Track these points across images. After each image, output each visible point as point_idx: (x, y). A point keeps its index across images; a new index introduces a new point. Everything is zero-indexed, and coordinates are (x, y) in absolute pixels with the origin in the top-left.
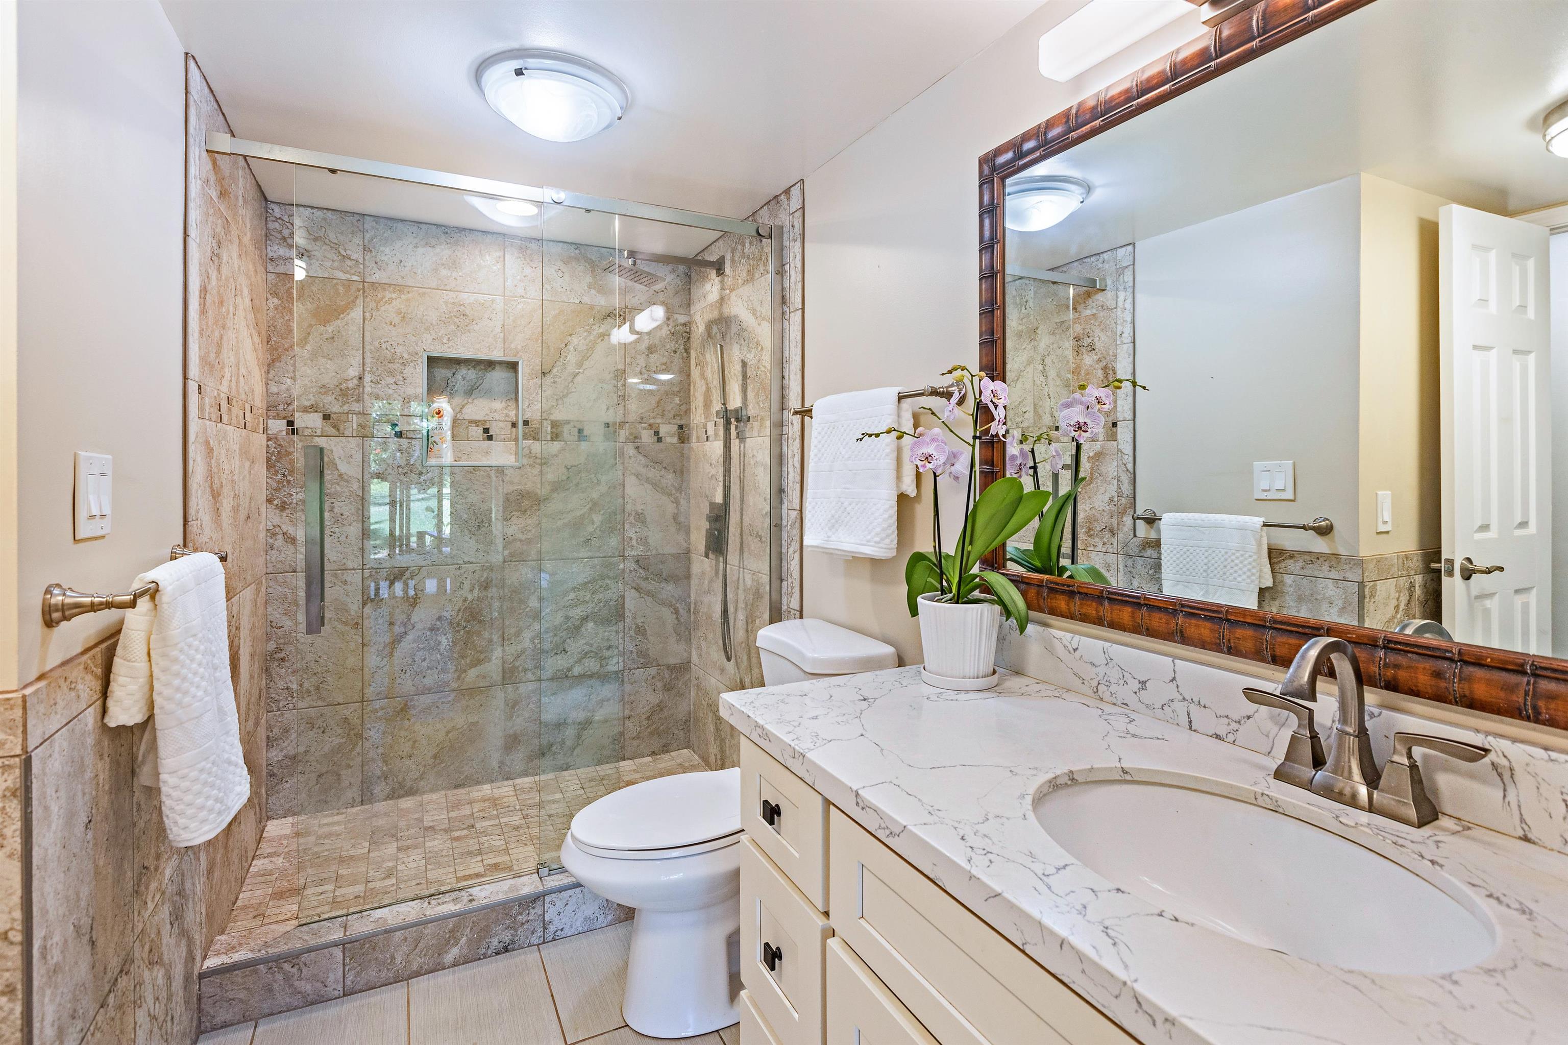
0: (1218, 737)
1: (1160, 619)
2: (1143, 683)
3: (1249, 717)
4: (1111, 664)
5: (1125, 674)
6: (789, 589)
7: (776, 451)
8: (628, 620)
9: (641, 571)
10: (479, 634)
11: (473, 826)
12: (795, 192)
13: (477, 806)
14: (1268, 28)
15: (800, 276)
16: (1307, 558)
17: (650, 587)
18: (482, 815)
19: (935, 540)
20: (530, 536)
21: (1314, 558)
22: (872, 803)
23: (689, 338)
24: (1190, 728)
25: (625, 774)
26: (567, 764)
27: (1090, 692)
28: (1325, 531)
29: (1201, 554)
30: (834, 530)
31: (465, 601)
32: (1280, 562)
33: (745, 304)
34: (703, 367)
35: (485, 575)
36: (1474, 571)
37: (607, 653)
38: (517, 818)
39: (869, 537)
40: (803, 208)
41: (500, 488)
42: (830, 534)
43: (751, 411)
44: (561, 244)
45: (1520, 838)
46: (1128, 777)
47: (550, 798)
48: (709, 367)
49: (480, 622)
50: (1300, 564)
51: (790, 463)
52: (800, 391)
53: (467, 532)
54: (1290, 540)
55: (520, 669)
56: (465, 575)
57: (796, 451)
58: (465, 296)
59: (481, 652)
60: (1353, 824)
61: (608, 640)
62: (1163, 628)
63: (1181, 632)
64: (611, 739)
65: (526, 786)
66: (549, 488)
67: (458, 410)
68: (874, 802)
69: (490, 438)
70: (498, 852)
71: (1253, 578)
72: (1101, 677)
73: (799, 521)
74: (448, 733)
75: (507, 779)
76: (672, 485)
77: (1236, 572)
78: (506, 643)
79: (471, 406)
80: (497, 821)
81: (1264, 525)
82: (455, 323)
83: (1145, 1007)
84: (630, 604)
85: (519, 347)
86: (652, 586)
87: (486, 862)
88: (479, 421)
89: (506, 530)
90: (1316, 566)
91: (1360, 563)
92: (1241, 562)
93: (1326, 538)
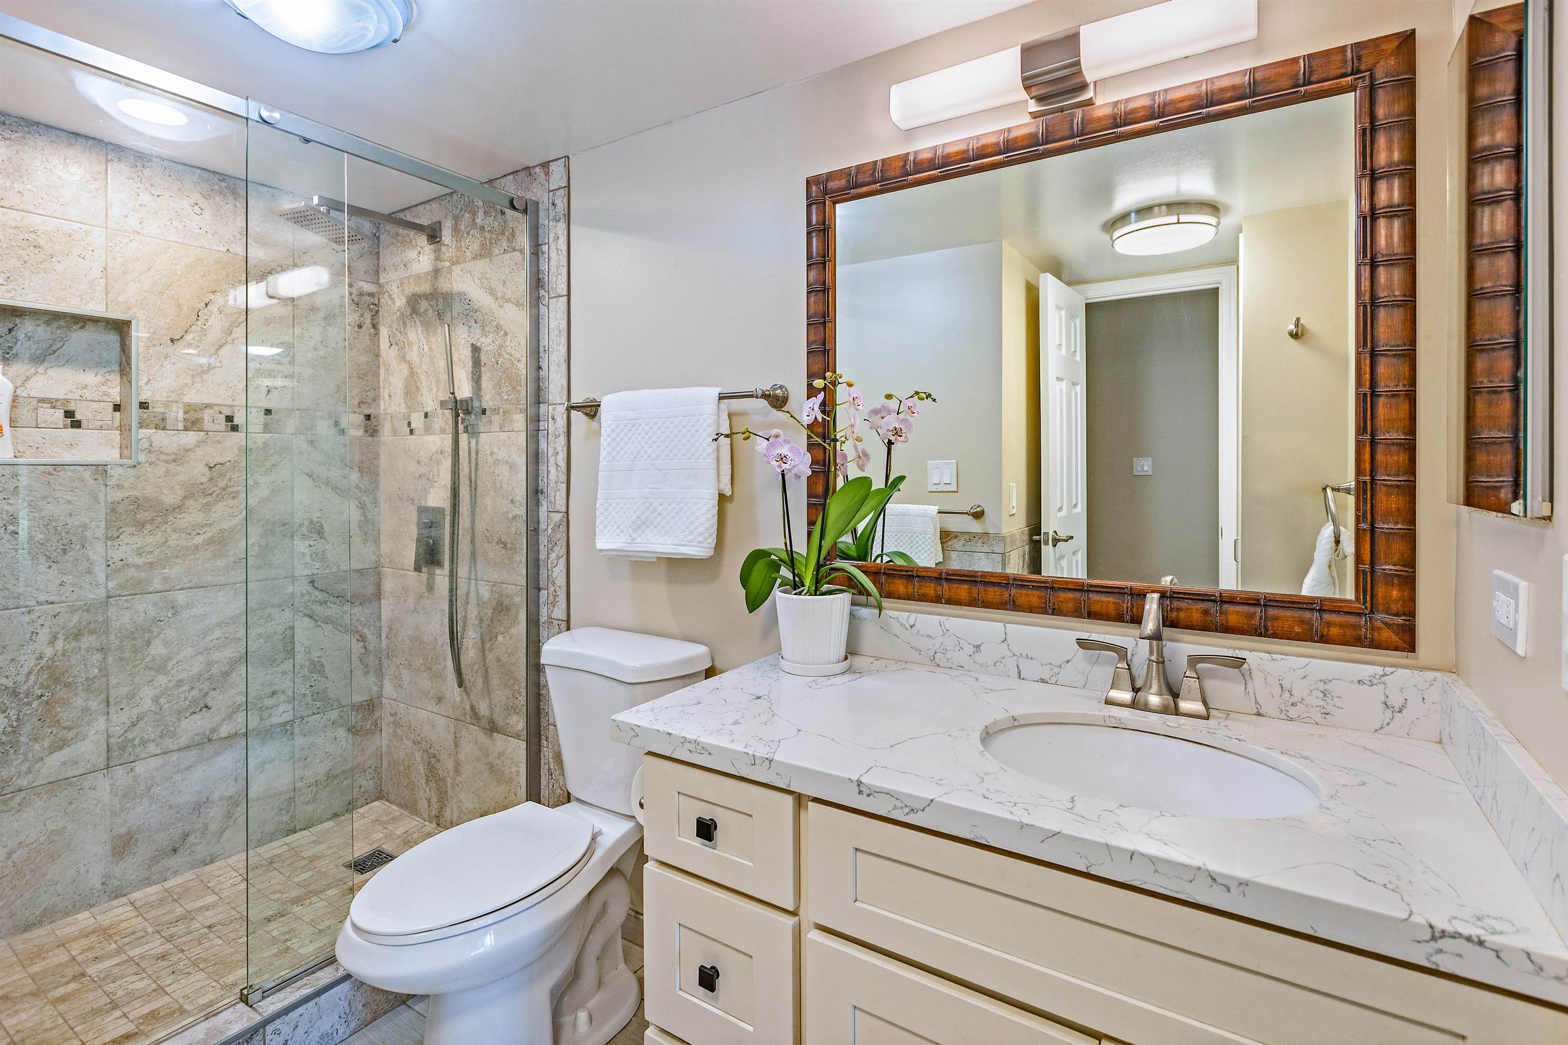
0: (1043, 681)
1: (995, 592)
2: (977, 647)
3: (1068, 662)
4: (947, 635)
5: (960, 641)
6: (551, 598)
7: (532, 447)
8: (299, 657)
9: (317, 593)
10: (65, 703)
11: (83, 975)
12: (557, 169)
13: (75, 948)
14: (1084, 132)
15: (565, 260)
16: (967, 537)
17: (329, 612)
18: (91, 955)
19: (785, 537)
20: (151, 559)
21: (971, 537)
22: (881, 788)
23: (377, 312)
24: (1020, 678)
25: (303, 848)
26: (211, 855)
27: (927, 661)
28: (978, 515)
29: (891, 538)
30: (639, 532)
31: (41, 657)
32: (947, 541)
33: (478, 282)
34: (403, 348)
35: (76, 618)
36: (1059, 540)
37: (269, 702)
38: (158, 943)
39: (691, 537)
40: (568, 186)
41: (101, 496)
42: (635, 536)
43: (488, 401)
44: (198, 171)
45: (1255, 714)
46: (1016, 723)
47: (200, 903)
48: (415, 348)
49: (68, 685)
50: (962, 542)
51: (552, 460)
52: (565, 385)
53: (42, 559)
54: (956, 524)
55: (136, 742)
56: (41, 621)
57: (559, 449)
58: (39, 219)
59: (69, 729)
60: (1177, 725)
61: (271, 684)
62: (997, 599)
63: (1013, 601)
64: (276, 810)
65: (152, 898)
66: (180, 493)
67: (19, 382)
68: (885, 786)
69: (77, 424)
70: (144, 996)
71: (932, 555)
72: (937, 646)
73: (565, 524)
74: (9, 855)
75: (116, 897)
76: (357, 487)
77: (920, 551)
78: (112, 710)
79: (42, 378)
80: (123, 957)
81: (939, 512)
82: (19, 257)
83: (1219, 880)
84: (301, 636)
85: (132, 301)
86: (333, 611)
87: (131, 1016)
88: (57, 400)
89: (111, 553)
90: (973, 543)
91: (1003, 539)
92: (923, 543)
93: (979, 521)
